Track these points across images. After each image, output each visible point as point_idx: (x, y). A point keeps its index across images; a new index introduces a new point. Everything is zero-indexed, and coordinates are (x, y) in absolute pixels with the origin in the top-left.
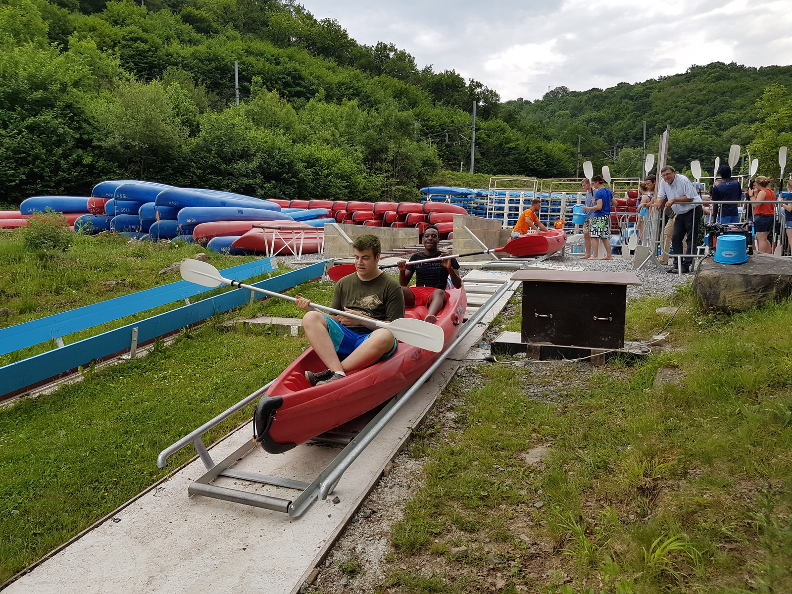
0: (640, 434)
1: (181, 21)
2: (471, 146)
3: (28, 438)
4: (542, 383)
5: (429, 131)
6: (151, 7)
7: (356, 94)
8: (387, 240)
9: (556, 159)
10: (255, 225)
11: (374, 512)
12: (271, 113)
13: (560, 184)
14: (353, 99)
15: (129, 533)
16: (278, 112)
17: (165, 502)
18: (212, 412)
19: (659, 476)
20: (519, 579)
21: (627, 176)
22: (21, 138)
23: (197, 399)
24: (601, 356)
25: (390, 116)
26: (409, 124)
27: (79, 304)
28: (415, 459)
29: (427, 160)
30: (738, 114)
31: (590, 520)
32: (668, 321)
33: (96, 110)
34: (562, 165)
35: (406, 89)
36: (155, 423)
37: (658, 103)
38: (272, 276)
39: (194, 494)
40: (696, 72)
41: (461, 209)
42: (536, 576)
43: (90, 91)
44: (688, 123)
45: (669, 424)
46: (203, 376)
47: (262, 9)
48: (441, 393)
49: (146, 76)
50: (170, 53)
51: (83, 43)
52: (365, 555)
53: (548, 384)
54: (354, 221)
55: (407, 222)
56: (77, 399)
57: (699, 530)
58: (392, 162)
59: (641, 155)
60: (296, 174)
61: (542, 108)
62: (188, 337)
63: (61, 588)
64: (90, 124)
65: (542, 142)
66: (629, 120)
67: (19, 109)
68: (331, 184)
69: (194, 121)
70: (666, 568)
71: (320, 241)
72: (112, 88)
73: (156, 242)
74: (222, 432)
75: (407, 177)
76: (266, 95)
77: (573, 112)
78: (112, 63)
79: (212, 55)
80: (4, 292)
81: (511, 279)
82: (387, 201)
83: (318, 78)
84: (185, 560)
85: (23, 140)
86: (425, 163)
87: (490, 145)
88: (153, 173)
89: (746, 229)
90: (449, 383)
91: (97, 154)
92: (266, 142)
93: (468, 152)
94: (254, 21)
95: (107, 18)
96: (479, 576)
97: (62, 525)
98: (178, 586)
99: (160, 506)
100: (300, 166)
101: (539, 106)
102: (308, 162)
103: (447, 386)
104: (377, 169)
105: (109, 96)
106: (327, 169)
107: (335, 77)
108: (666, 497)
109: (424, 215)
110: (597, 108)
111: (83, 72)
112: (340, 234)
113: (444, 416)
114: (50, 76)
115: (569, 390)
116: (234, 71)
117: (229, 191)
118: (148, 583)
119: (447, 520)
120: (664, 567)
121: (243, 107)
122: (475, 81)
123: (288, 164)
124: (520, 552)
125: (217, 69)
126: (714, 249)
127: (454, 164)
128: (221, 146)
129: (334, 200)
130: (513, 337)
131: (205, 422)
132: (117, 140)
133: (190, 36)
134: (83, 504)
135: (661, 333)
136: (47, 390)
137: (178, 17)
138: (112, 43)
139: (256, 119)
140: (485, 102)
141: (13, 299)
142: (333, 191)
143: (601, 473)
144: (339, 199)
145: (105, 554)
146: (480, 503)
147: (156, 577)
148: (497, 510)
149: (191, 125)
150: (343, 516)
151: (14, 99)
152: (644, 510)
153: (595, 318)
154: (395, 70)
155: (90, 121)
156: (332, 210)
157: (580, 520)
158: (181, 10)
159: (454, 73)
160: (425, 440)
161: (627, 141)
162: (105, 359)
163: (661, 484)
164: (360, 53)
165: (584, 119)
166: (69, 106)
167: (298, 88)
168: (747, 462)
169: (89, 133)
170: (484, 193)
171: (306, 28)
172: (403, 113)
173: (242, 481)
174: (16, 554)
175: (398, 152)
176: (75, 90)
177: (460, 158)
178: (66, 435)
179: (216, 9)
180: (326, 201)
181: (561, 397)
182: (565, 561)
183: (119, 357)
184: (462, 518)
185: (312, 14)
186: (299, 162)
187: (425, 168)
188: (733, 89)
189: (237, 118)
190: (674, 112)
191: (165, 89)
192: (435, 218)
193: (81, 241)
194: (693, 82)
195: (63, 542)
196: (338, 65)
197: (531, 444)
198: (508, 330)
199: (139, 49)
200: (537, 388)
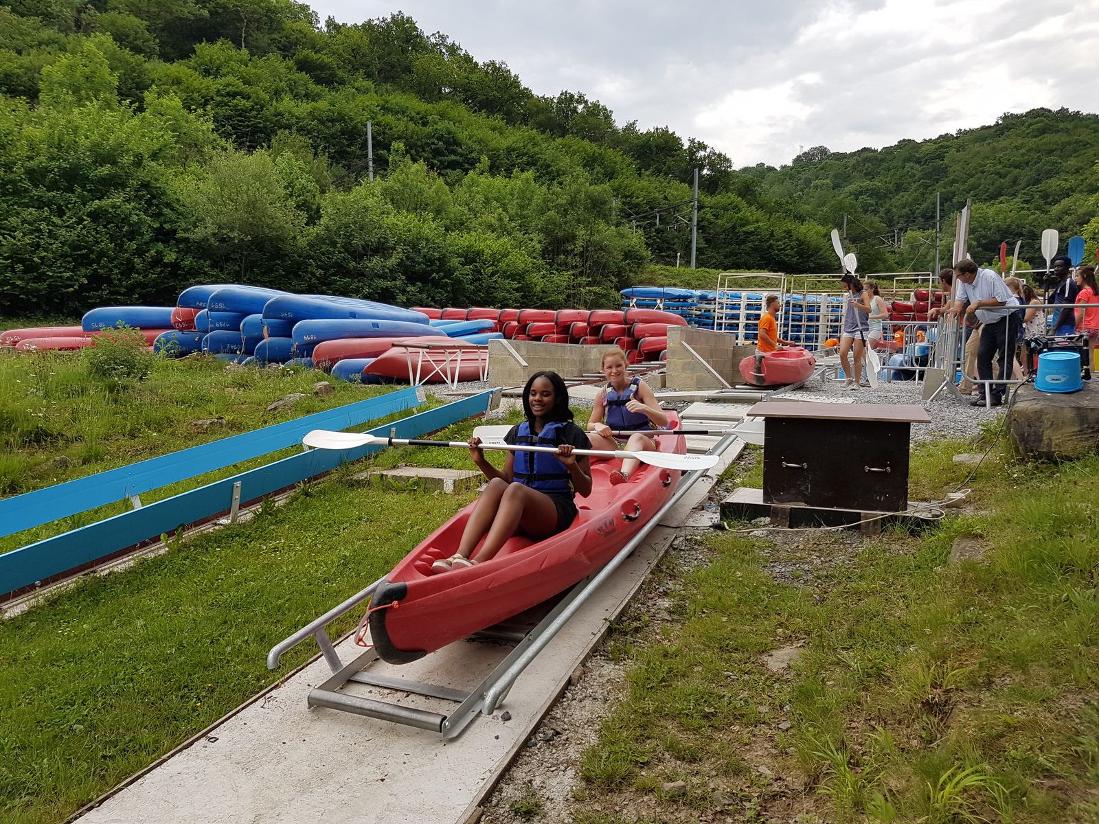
0: (927, 630)
1: (295, 68)
2: (691, 230)
3: (95, 630)
4: (792, 559)
5: (633, 211)
6: (255, 50)
7: (532, 163)
8: (575, 361)
9: (812, 247)
10: (395, 343)
11: (557, 733)
12: (416, 191)
13: (819, 281)
14: (528, 170)
15: (228, 757)
16: (426, 189)
17: (276, 716)
18: (339, 596)
19: (953, 686)
21: (914, 270)
22: (82, 229)
23: (319, 579)
24: (875, 522)
25: (579, 191)
26: (605, 203)
27: (161, 451)
28: (613, 662)
29: (629, 251)
30: (1072, 181)
31: (855, 747)
32: (969, 473)
33: (182, 190)
34: (821, 255)
35: (600, 154)
36: (263, 611)
37: (957, 167)
38: (419, 412)
39: (316, 705)
40: (1010, 123)
41: (677, 318)
42: (779, 822)
43: (174, 164)
44: (1000, 194)
45: (969, 615)
46: (327, 547)
47: (404, 51)
48: (651, 573)
49: (248, 144)
50: (281, 112)
51: (164, 101)
52: (545, 790)
53: (801, 560)
54: (528, 335)
55: (602, 337)
56: (159, 578)
57: (1007, 760)
58: (582, 254)
59: (933, 240)
60: (449, 273)
61: (791, 177)
62: (307, 494)
64: (173, 209)
65: (792, 224)
66: (915, 191)
67: (79, 190)
68: (497, 286)
69: (313, 204)
70: (960, 811)
71: (483, 364)
72: (203, 160)
73: (264, 367)
74: (352, 623)
75: (602, 274)
76: (410, 168)
77: (836, 182)
78: (202, 126)
79: (336, 114)
80: (62, 435)
81: (748, 415)
82: (574, 308)
83: (480, 142)
84: (303, 793)
85: (84, 232)
86: (628, 255)
87: (718, 229)
88: (257, 275)
90: (662, 559)
91: (183, 250)
92: (410, 231)
93: (687, 239)
94: (393, 67)
95: (196, 66)
96: (701, 821)
97: (141, 745)
99: (270, 720)
100: (455, 261)
101: (787, 173)
102: (466, 257)
103: (659, 562)
104: (560, 265)
105: (199, 171)
106: (492, 265)
107: (503, 141)
108: (962, 715)
109: (626, 326)
110: (870, 175)
111: (165, 140)
112: (510, 354)
113: (655, 605)
114: (121, 145)
115: (830, 569)
116: (366, 134)
117: (359, 298)
119: (658, 745)
120: (956, 810)
121: (378, 184)
122: (696, 141)
123: (439, 259)
124: (758, 790)
125: (343, 132)
126: (1035, 372)
127: (668, 256)
128: (349, 237)
129: (501, 308)
130: (752, 495)
131: (330, 609)
132: (209, 231)
133: (307, 88)
134: (168, 718)
135: (959, 489)
136: (120, 566)
137: (291, 63)
138: (203, 100)
139: (396, 200)
140: (711, 169)
141: (74, 445)
142: (499, 295)
143: (873, 683)
144: (508, 306)
145: (197, 784)
146: (703, 722)
147: (265, 815)
148: (728, 733)
149: (308, 210)
150: (516, 738)
151: (72, 177)
152: (931, 733)
153: (867, 468)
154: (584, 128)
155: (174, 205)
156: (499, 321)
157: (843, 746)
158: (294, 55)
159: (667, 131)
160: (628, 637)
161: (914, 221)
162: (197, 524)
163: (955, 697)
164: (537, 106)
165: (851, 191)
166: (145, 186)
167: (453, 157)
168: (1076, 667)
169: (172, 222)
170: (710, 296)
171: (464, 75)
172: (597, 187)
173: (379, 689)
174: (79, 783)
175: (589, 241)
176: (153, 164)
177: (675, 247)
178: (145, 625)
179: (341, 51)
180: (491, 309)
181: (819, 578)
182: (820, 802)
183: (215, 521)
184: (678, 742)
185: (471, 55)
186: (453, 257)
187: (627, 262)
188: (1065, 145)
189: (371, 199)
190: (979, 179)
191: (274, 161)
192: (641, 331)
193: (163, 367)
194: (1006, 136)
195: (141, 767)
196: (507, 124)
197: (775, 643)
198: (744, 486)
199: (239, 107)
200: (785, 566)
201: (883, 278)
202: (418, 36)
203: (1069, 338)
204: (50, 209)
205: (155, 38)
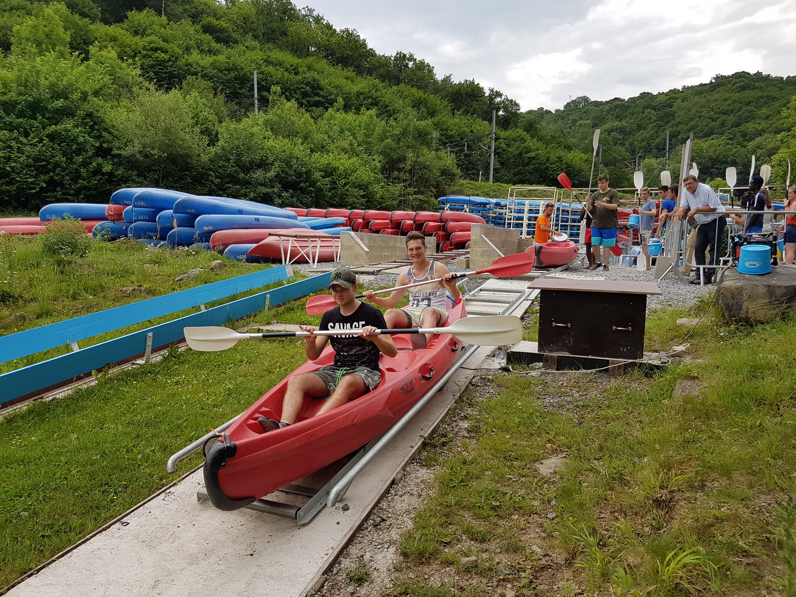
0: (657, 446)
1: (201, 31)
2: (490, 155)
3: (40, 441)
4: (558, 393)
5: (448, 140)
6: (172, 17)
7: (375, 103)
9: (577, 169)
10: (272, 233)
11: (383, 520)
12: (289, 123)
13: (581, 194)
14: (372, 109)
15: (136, 537)
16: (297, 121)
17: (174, 506)
18: (224, 417)
19: (676, 488)
20: (529, 590)
22: (42, 146)
23: (210, 405)
24: (619, 367)
25: (409, 125)
26: (427, 134)
27: (95, 309)
28: (426, 468)
29: (445, 170)
30: (763, 125)
31: (603, 532)
32: (688, 332)
33: (116, 119)
34: (583, 175)
35: (425, 98)
36: (167, 428)
37: (682, 113)
38: (288, 283)
39: (203, 499)
40: (720, 82)
41: (479, 218)
42: (546, 588)
43: (111, 100)
44: (712, 133)
45: (688, 435)
46: (216, 382)
47: (282, 20)
48: (455, 402)
49: (166, 86)
50: (190, 63)
51: (104, 53)
52: (373, 563)
53: (564, 394)
54: (370, 230)
55: (424, 231)
56: (90, 403)
57: (715, 543)
58: (410, 171)
59: (663, 166)
60: (313, 183)
61: (563, 118)
63: (67, 590)
64: (110, 133)
65: (562, 152)
66: (651, 130)
67: (40, 118)
68: (348, 193)
69: (213, 131)
70: (680, 581)
71: (336, 250)
72: (132, 97)
73: (173, 249)
75: (425, 186)
76: (285, 105)
77: (595, 122)
78: (132, 72)
79: (231, 65)
80: (22, 297)
81: (528, 288)
82: (404, 210)
83: (337, 87)
84: (192, 564)
85: (44, 148)
86: (444, 172)
87: (509, 155)
88: (171, 182)
89: (771, 238)
90: (463, 392)
91: (116, 163)
92: (284, 152)
93: (487, 162)
94: (273, 31)
95: (128, 28)
96: (488, 586)
97: (70, 528)
98: (184, 591)
99: (169, 510)
100: (318, 175)
101: (560, 115)
102: (326, 172)
103: (462, 394)
104: (394, 179)
105: (129, 105)
106: (345, 178)
107: (353, 87)
108: (682, 510)
109: (442, 224)
110: (619, 118)
111: (104, 82)
112: (356, 243)
113: (457, 425)
114: (71, 85)
115: (586, 401)
116: (253, 80)
117: (247, 200)
118: (154, 587)
119: (457, 529)
120: (678, 581)
121: (262, 117)
122: (494, 90)
123: (306, 173)
124: (531, 563)
125: (236, 78)
126: (738, 259)
127: (473, 174)
128: (239, 155)
129: (350, 209)
130: (531, 347)
132: (136, 149)
133: (210, 46)
134: (92, 507)
135: (681, 344)
136: (61, 394)
137: (198, 27)
138: (133, 53)
139: (275, 129)
140: (505, 111)
141: (30, 304)
142: (350, 200)
143: (616, 484)
144: (356, 208)
145: (112, 557)
146: (491, 513)
147: (163, 581)
148: (509, 521)
149: (210, 135)
150: (352, 524)
151: (35, 108)
152: (659, 523)
153: (614, 327)
154: (413, 79)
155: (111, 130)
156: (349, 219)
157: (594, 532)
158: (201, 21)
159: (474, 83)
160: (438, 449)
161: (650, 152)
162: (120, 363)
163: (677, 496)
164: (379, 62)
165: (606, 129)
166: (89, 115)
167: (317, 98)
168: (767, 475)
169: (109, 142)
170: (503, 203)
171: (326, 38)
172: (422, 122)
174: (23, 555)
175: (416, 161)
176: (95, 99)
177: (478, 167)
178: (78, 438)
179: (235, 19)
180: (344, 210)
181: (578, 407)
182: (577, 573)
183: (134, 361)
184: (473, 527)
185: (331, 24)
186: (316, 171)
187: (443, 177)
188: (758, 99)
189: (256, 128)
190: (697, 122)
191: (184, 99)
192: (452, 227)
193: (99, 248)
194: (718, 91)
195: (70, 544)
196: (357, 74)
197: (545, 454)
198: (525, 340)
199: (159, 59)
200: (553, 398)
201: (627, 192)
202: (292, 9)
203: (763, 235)
204: (18, 131)
205: (98, 6)
